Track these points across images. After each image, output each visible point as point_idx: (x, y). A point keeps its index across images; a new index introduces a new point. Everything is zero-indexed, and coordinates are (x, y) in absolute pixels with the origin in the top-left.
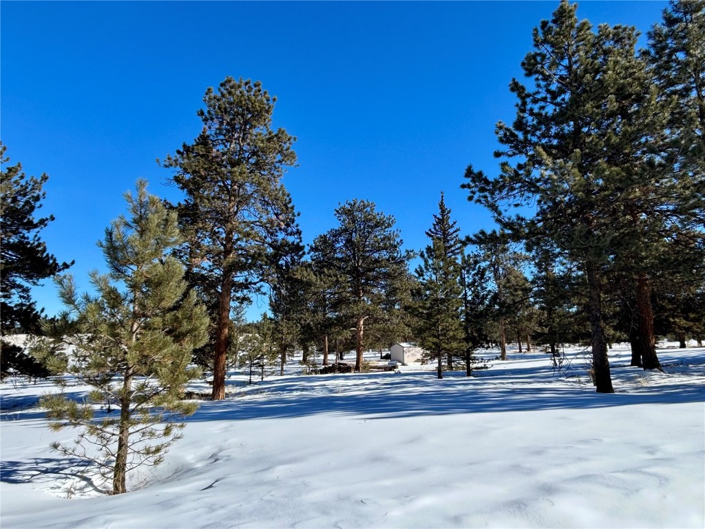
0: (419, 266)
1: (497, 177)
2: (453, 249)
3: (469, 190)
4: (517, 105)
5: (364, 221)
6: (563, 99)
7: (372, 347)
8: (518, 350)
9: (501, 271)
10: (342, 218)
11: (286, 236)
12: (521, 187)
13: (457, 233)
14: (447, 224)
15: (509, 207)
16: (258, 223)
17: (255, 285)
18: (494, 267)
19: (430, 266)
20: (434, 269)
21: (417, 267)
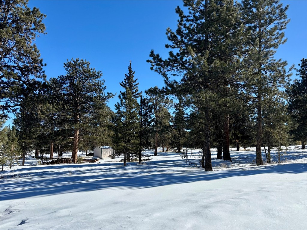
0: (118, 103)
1: (167, 59)
2: (134, 94)
3: (151, 64)
4: (178, 21)
5: (82, 73)
6: (201, 22)
9: (158, 108)
10: (68, 69)
11: (36, 78)
12: (177, 66)
13: (137, 86)
14: (132, 80)
15: (171, 76)
16: (16, 67)
17: (13, 107)
18: (154, 106)
19: (123, 103)
20: (126, 105)
21: (116, 103)
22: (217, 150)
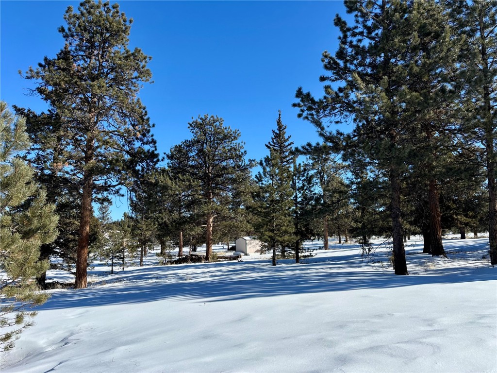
0: (259, 172)
1: (322, 97)
2: (287, 159)
3: (299, 109)
4: (340, 38)
5: (214, 134)
6: (377, 34)
7: (220, 240)
8: (338, 242)
9: (326, 178)
10: (194, 131)
11: (142, 145)
12: (341, 107)
13: (291, 146)
14: (283, 138)
15: (330, 124)
16: (116, 133)
17: (114, 187)
18: (320, 174)
19: (267, 173)
20: (271, 175)
21: (257, 174)
22: (423, 238)
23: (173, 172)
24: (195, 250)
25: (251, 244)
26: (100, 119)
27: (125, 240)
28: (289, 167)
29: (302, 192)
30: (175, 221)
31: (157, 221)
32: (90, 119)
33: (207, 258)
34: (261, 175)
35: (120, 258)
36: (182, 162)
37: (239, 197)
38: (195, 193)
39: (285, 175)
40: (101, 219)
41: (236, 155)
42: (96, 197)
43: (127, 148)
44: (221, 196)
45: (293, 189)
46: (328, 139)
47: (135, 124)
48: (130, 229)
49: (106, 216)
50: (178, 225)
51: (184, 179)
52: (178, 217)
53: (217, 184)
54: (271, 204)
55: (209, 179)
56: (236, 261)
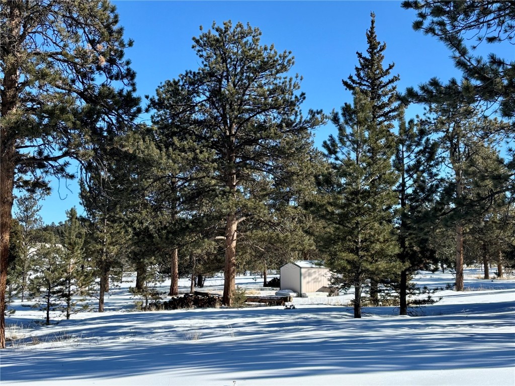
0: (331, 136)
2: (386, 109)
3: (417, 12)
5: (241, 60)
7: (250, 267)
8: (483, 276)
9: (462, 148)
10: (204, 53)
11: (109, 80)
12: (499, 9)
13: (394, 84)
14: (378, 68)
15: (478, 42)
16: (60, 57)
17: (56, 161)
18: (451, 141)
19: (347, 137)
20: (353, 142)
21: (327, 138)
23: (163, 133)
24: (200, 285)
25: (310, 275)
26: (29, 31)
27: (72, 261)
28: (390, 126)
29: (415, 176)
30: (165, 228)
31: (131, 226)
32: (11, 30)
33: (225, 300)
34: (334, 141)
35: (63, 296)
36: (179, 114)
37: (289, 185)
38: (205, 174)
39: (382, 142)
40: (22, 221)
41: (285, 100)
42: (20, 178)
43: (79, 86)
44: (254, 180)
45: (398, 169)
46: (472, 72)
47: (94, 40)
48: (81, 242)
49: (32, 215)
50: (171, 235)
51: (184, 148)
52: (169, 219)
53: (245, 158)
54: (353, 199)
55: (230, 147)
56: (282, 307)
